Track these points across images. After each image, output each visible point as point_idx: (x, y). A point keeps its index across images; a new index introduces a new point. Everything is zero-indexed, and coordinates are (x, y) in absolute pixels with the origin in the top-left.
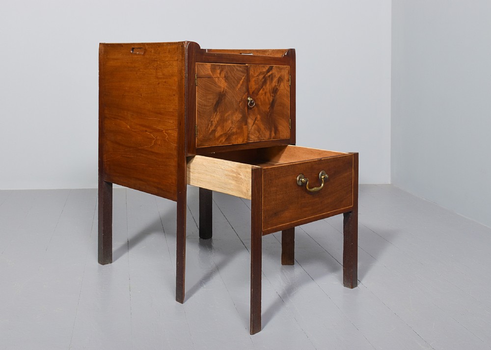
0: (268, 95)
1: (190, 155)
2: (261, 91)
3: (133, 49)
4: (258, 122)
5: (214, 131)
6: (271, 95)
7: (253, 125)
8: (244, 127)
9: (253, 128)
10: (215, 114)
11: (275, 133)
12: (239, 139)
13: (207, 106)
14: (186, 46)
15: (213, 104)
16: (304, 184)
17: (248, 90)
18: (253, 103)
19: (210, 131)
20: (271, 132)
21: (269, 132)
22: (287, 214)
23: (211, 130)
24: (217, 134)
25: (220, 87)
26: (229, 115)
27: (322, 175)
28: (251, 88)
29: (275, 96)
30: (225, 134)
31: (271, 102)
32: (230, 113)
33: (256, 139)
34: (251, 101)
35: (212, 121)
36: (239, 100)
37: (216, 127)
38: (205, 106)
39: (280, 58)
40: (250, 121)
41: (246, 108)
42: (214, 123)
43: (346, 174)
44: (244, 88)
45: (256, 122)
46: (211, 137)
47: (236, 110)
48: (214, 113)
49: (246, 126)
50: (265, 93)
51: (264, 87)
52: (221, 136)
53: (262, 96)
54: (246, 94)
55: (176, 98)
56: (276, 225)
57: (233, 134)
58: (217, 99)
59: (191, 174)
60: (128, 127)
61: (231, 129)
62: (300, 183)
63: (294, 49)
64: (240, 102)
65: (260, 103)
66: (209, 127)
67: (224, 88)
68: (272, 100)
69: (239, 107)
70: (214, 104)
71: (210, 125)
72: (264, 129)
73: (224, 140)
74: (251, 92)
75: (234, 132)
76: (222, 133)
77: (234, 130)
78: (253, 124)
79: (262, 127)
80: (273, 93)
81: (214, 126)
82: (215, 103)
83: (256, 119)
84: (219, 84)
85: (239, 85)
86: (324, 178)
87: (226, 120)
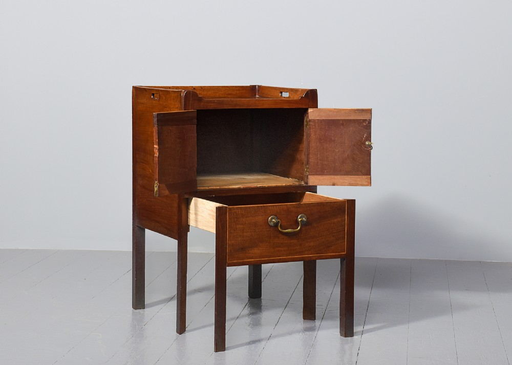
1: (186, 196)
3: (153, 94)
14: (183, 94)
16: (276, 225)
22: (256, 251)
27: (300, 218)
39: (296, 100)
43: (336, 220)
56: (243, 259)
59: (191, 215)
60: (151, 171)
62: (272, 224)
63: (316, 90)
86: (301, 220)
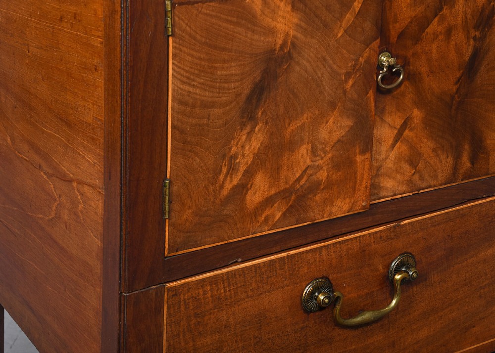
0: (459, 36)
2: (434, 26)
4: (411, 134)
5: (242, 188)
6: (468, 38)
7: (393, 146)
8: (359, 158)
9: (393, 155)
10: (248, 129)
11: (473, 159)
12: (339, 203)
13: (213, 105)
15: (238, 95)
17: (382, 31)
18: (398, 74)
19: (225, 192)
20: (457, 158)
21: (450, 160)
23: (228, 186)
24: (254, 198)
25: (271, 31)
26: (304, 124)
28: (396, 21)
29: (483, 38)
30: (284, 194)
31: (467, 59)
32: (306, 118)
33: (404, 188)
34: (390, 67)
35: (234, 157)
36: (344, 71)
37: (249, 174)
38: (205, 105)
40: (385, 132)
41: (371, 94)
42: (244, 163)
44: (368, 26)
45: (407, 132)
46: (228, 210)
47: (333, 106)
48: (243, 125)
49: (368, 156)
50: (449, 32)
51: (445, 11)
52: (268, 202)
53: (434, 46)
54: (376, 44)
55: (99, 79)
57: (314, 188)
58: (257, 75)
61: (309, 172)
64: (348, 75)
65: (424, 69)
66: (222, 177)
67: (287, 34)
68: (469, 53)
69: (345, 92)
70: (243, 97)
71: (225, 170)
72: (434, 151)
73: (278, 215)
74: (394, 34)
75: (319, 183)
76: (273, 192)
77: (323, 175)
78: (396, 140)
79: (426, 146)
80: (476, 27)
81: (242, 169)
82: (246, 92)
83: (404, 125)
84: (268, 21)
85: (349, 17)
87: (291, 146)
